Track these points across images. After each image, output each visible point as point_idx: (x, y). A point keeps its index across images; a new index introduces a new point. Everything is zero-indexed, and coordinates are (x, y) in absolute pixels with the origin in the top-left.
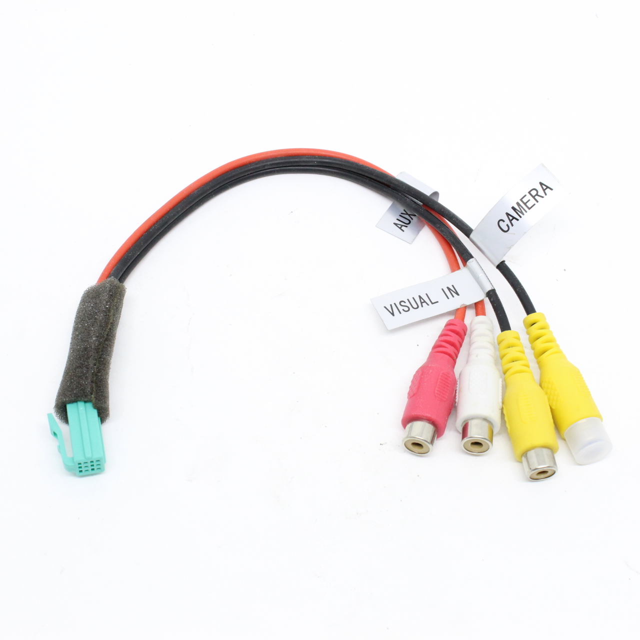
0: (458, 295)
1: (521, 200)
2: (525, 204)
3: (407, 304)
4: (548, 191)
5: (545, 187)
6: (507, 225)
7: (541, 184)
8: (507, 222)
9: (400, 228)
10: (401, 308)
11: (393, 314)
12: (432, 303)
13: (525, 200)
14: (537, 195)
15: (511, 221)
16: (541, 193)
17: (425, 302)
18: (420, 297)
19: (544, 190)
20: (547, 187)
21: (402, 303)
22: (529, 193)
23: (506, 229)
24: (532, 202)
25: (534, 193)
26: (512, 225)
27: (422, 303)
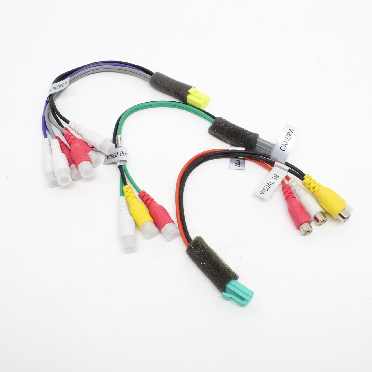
0: (279, 176)
1: (286, 137)
2: (288, 138)
3: (266, 188)
4: (293, 131)
5: (292, 131)
6: (284, 148)
7: (290, 130)
8: (284, 147)
9: (238, 166)
10: (265, 191)
11: (264, 194)
12: (273, 184)
13: (287, 137)
14: (290, 134)
15: (285, 146)
16: (291, 133)
17: (270, 184)
18: (268, 184)
19: (292, 132)
20: (292, 130)
21: (264, 189)
22: (287, 134)
23: (284, 149)
24: (290, 137)
25: (289, 134)
26: (286, 147)
27: (270, 185)
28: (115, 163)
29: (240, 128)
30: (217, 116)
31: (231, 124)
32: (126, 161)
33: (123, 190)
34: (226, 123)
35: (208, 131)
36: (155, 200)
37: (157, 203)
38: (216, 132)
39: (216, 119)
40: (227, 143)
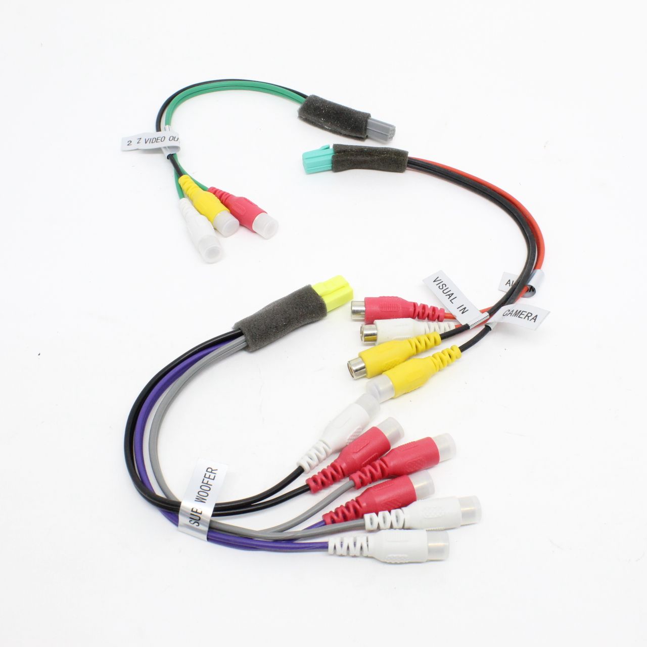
28: (158, 151)
29: (343, 107)
30: (308, 94)
31: (330, 103)
32: (177, 148)
33: (179, 183)
34: (324, 102)
35: (297, 114)
36: (231, 193)
37: (234, 196)
38: (309, 114)
39: (307, 98)
40: (326, 129)
